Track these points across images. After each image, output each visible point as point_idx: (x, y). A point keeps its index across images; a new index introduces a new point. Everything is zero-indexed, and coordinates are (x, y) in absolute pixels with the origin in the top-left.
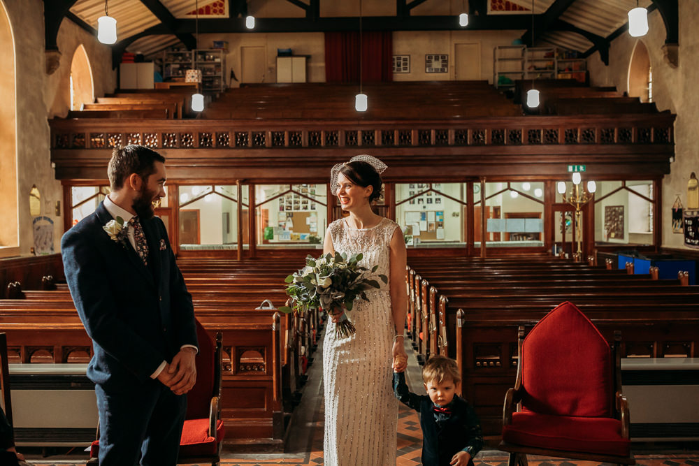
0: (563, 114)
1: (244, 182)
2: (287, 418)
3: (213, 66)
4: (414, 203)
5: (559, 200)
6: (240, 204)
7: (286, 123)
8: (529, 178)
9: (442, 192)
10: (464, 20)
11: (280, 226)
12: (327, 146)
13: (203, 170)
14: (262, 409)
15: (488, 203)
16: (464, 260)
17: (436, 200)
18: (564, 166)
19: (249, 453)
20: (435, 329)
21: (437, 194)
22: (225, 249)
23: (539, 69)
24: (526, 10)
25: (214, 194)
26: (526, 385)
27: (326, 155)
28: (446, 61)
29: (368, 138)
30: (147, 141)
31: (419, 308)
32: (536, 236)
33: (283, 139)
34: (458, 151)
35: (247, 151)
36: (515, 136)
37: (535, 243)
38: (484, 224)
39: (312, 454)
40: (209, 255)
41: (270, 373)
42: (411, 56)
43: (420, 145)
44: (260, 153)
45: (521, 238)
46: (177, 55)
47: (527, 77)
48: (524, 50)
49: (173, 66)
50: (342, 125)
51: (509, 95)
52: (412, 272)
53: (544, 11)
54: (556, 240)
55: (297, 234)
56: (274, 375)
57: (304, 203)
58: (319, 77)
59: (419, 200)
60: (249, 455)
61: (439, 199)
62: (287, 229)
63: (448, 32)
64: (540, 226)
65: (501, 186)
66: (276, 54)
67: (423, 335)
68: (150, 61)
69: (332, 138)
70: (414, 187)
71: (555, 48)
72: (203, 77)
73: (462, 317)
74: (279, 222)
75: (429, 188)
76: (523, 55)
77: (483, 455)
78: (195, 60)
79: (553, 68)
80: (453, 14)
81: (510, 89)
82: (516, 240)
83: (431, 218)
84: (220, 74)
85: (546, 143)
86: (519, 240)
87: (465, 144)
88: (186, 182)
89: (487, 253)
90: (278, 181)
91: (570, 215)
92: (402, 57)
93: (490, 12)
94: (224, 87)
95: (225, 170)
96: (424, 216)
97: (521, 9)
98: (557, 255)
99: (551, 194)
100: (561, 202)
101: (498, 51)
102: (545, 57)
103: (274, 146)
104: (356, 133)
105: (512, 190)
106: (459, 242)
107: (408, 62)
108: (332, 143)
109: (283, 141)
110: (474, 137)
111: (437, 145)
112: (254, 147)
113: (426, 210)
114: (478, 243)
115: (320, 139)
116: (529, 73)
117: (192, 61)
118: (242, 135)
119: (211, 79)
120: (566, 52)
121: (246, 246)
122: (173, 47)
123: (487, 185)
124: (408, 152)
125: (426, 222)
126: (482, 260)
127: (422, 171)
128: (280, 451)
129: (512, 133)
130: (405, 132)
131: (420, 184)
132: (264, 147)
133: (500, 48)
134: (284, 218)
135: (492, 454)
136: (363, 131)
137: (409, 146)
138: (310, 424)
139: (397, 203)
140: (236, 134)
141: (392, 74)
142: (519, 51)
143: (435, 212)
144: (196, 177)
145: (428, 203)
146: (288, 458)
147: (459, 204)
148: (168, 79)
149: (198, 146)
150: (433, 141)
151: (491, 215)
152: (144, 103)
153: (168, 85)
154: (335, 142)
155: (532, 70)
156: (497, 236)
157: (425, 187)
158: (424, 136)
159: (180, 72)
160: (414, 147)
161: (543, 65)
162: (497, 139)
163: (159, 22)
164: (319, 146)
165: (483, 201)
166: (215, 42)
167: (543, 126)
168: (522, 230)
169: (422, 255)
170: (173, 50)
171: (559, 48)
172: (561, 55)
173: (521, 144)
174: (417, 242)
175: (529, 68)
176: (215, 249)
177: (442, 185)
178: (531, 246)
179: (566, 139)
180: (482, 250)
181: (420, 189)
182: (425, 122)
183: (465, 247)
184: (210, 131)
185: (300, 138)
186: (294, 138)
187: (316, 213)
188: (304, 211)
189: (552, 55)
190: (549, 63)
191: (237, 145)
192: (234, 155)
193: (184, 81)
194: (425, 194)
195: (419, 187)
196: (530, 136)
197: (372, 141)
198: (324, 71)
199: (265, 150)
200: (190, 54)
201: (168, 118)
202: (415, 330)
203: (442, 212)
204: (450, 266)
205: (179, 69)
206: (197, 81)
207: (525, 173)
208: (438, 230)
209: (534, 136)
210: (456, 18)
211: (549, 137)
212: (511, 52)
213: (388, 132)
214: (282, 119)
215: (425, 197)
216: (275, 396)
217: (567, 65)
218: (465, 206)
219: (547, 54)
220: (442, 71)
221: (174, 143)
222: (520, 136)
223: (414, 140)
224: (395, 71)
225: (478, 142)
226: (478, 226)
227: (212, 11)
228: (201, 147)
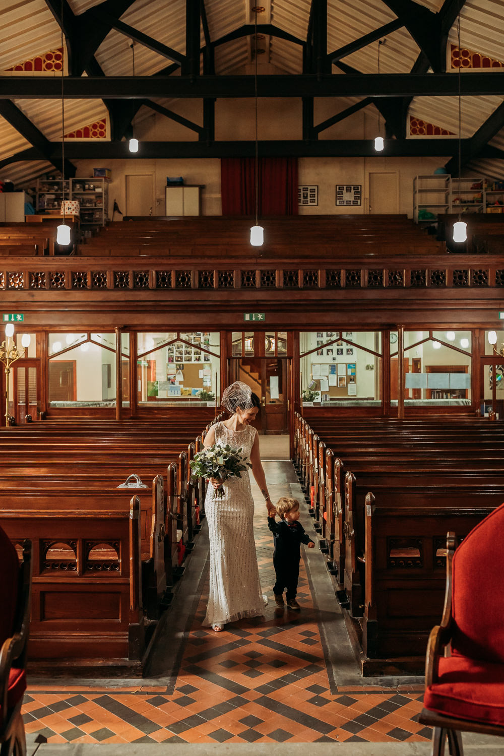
0: (493, 252)
1: (124, 329)
2: (150, 629)
3: (93, 197)
4: (322, 354)
5: (488, 352)
6: (120, 355)
7: (173, 261)
8: (454, 326)
9: (353, 342)
10: (379, 144)
11: (169, 379)
12: (220, 288)
13: (76, 315)
14: (116, 620)
15: (406, 354)
16: (379, 421)
17: (348, 350)
18: (495, 312)
19: (97, 678)
20: (340, 511)
21: (349, 345)
22: (102, 406)
23: (465, 202)
24: (451, 134)
25: (89, 342)
26: (458, 619)
27: (219, 299)
28: (360, 193)
29: (268, 279)
30: (11, 281)
31: (323, 483)
32: (463, 394)
33: (169, 279)
34: (372, 295)
35: (129, 293)
36: (438, 277)
37: (461, 402)
38: (402, 378)
39: (179, 678)
40: (84, 414)
41: (126, 574)
42: (320, 187)
43: (328, 287)
44: (142, 295)
45: (445, 396)
46: (52, 184)
47: (451, 211)
48: (448, 179)
49: (47, 197)
50: (238, 264)
51: (432, 231)
52: (315, 438)
53: (471, 136)
54: (486, 398)
55: (188, 389)
56: (131, 576)
57: (196, 353)
58: (215, 209)
59: (328, 351)
60: (98, 681)
61: (351, 350)
62: (177, 384)
63: (361, 159)
64: (467, 382)
65: (421, 335)
66: (166, 184)
67: (326, 515)
68: (21, 191)
69: (226, 279)
70: (322, 336)
71: (483, 178)
72: (81, 209)
73: (372, 503)
74: (168, 375)
75: (338, 337)
76: (447, 186)
77: (398, 683)
78: (73, 190)
79: (482, 202)
80: (368, 139)
81: (432, 225)
82: (439, 398)
83: (342, 371)
84: (102, 205)
85: (473, 286)
86: (442, 398)
87: (380, 286)
88: (57, 329)
89: (405, 413)
90: (164, 328)
91: (500, 369)
92: (310, 188)
93: (409, 136)
94: (105, 220)
95: (101, 315)
96: (333, 369)
97: (445, 133)
98: (486, 415)
99: (479, 344)
100: (492, 354)
101: (418, 181)
102: (472, 188)
103: (158, 288)
104: (253, 272)
105: (434, 340)
106: (373, 399)
107: (316, 193)
108: (226, 285)
109: (170, 282)
110: (390, 278)
111: (348, 287)
112: (135, 288)
113: (336, 362)
114: (395, 402)
115: (211, 279)
116: (454, 206)
117: (70, 191)
118: (121, 275)
119: (91, 212)
120: (496, 183)
121: (126, 403)
122: (47, 175)
123: (406, 334)
124: (314, 295)
125: (336, 376)
126: (400, 422)
127: (329, 318)
128: (138, 676)
129: (434, 273)
130: (310, 273)
131: (329, 333)
132: (147, 289)
133: (421, 177)
134: (173, 371)
135: (411, 682)
136: (262, 271)
137: (316, 288)
138: (181, 634)
139: (301, 354)
140: (115, 273)
141: (297, 207)
142: (443, 181)
143: (346, 364)
144: (68, 323)
145: (338, 354)
146: (147, 686)
147: (373, 356)
148: (42, 211)
149: (70, 287)
150: (343, 282)
151: (411, 368)
152: (12, 238)
153: (41, 218)
154: (230, 283)
155: (458, 202)
156: (417, 393)
157: (335, 336)
158: (332, 277)
159: (56, 203)
160: (321, 289)
161: (470, 197)
162: (417, 281)
163: (30, 146)
164: (211, 288)
165: (400, 352)
166: (95, 170)
167: (470, 266)
168: (445, 386)
169: (330, 415)
170: (48, 179)
171: (488, 178)
172: (490, 186)
173: (445, 287)
174: (326, 400)
175: (454, 201)
176: (91, 407)
177: (354, 334)
178: (457, 405)
179: (497, 281)
180: (399, 409)
181: (329, 338)
182: (334, 261)
183: (380, 405)
184: (86, 270)
185: (189, 279)
186: (183, 279)
187: (210, 365)
188: (196, 362)
189: (480, 186)
190: (477, 196)
191: (116, 286)
192: (113, 298)
193: (59, 213)
194: (335, 344)
195: (327, 336)
196: (455, 277)
197: (272, 283)
198: (219, 203)
199: (148, 293)
200: (67, 183)
201: (37, 254)
202: (318, 508)
203: (355, 364)
204: (362, 429)
205: (55, 200)
206: (74, 213)
207: (449, 321)
208: (349, 385)
209: (460, 277)
210: (371, 143)
211: (477, 279)
212: (434, 183)
213: (291, 273)
214: (170, 256)
215: (334, 347)
216: (132, 604)
217: (497, 197)
218: (379, 358)
219: (474, 185)
220: (355, 203)
221: (43, 283)
222: (444, 278)
223: (321, 281)
224: (301, 204)
225: (394, 284)
226: (395, 380)
227: (91, 133)
228: (74, 288)
